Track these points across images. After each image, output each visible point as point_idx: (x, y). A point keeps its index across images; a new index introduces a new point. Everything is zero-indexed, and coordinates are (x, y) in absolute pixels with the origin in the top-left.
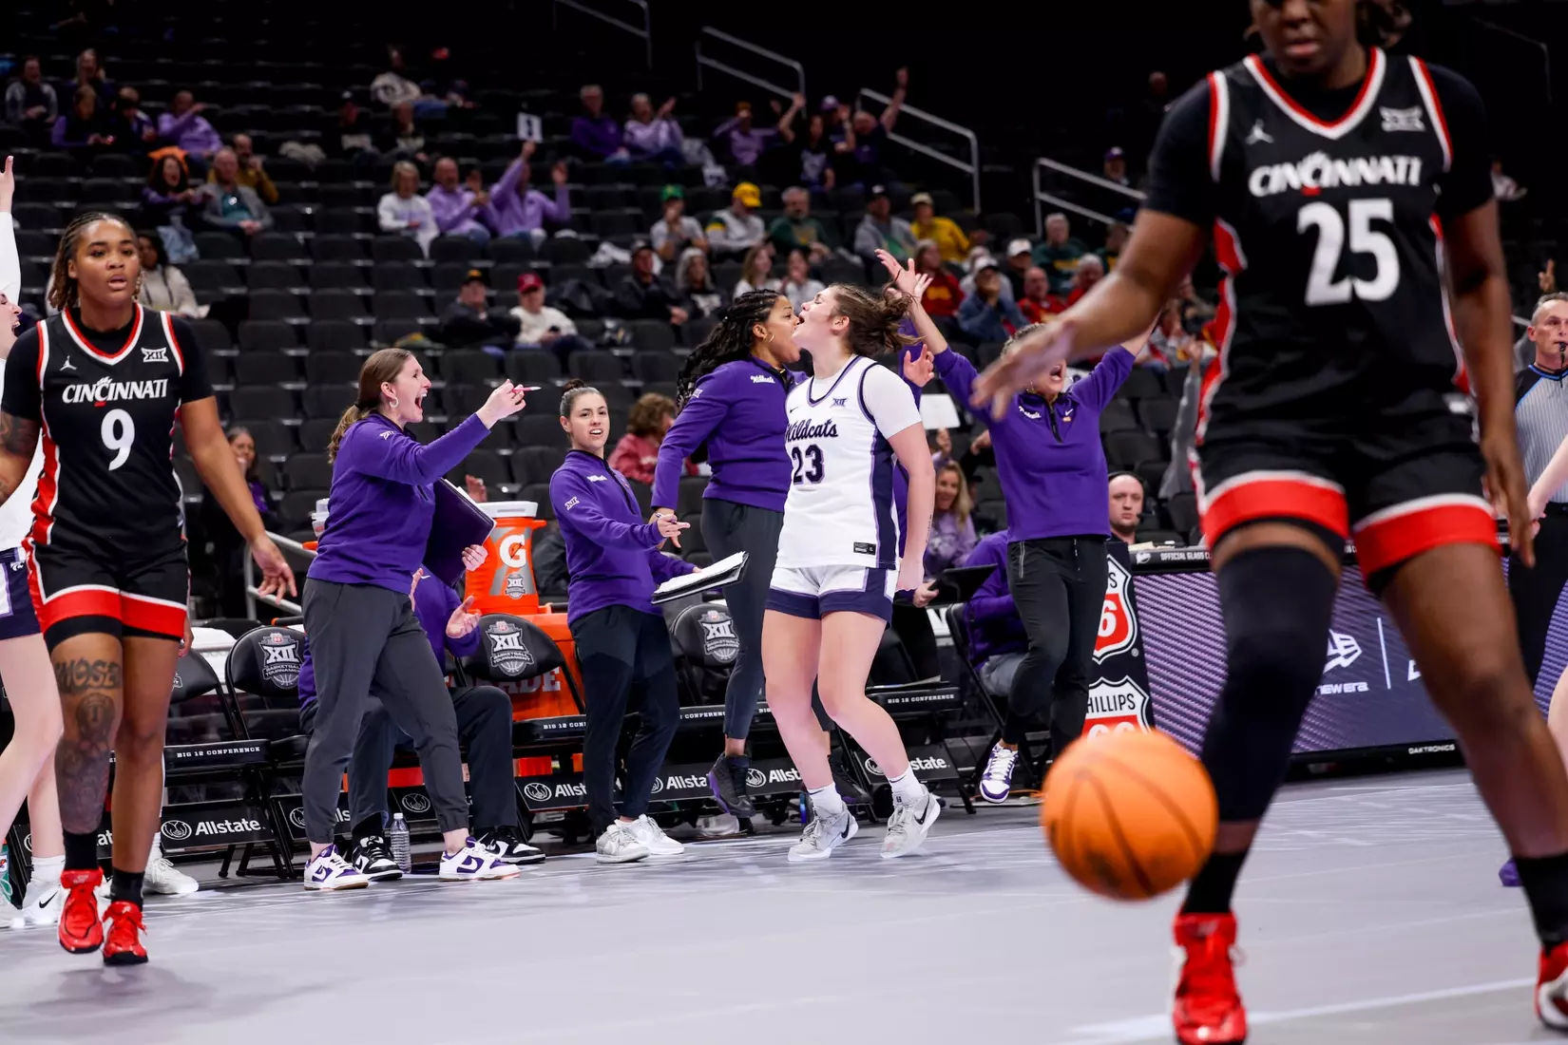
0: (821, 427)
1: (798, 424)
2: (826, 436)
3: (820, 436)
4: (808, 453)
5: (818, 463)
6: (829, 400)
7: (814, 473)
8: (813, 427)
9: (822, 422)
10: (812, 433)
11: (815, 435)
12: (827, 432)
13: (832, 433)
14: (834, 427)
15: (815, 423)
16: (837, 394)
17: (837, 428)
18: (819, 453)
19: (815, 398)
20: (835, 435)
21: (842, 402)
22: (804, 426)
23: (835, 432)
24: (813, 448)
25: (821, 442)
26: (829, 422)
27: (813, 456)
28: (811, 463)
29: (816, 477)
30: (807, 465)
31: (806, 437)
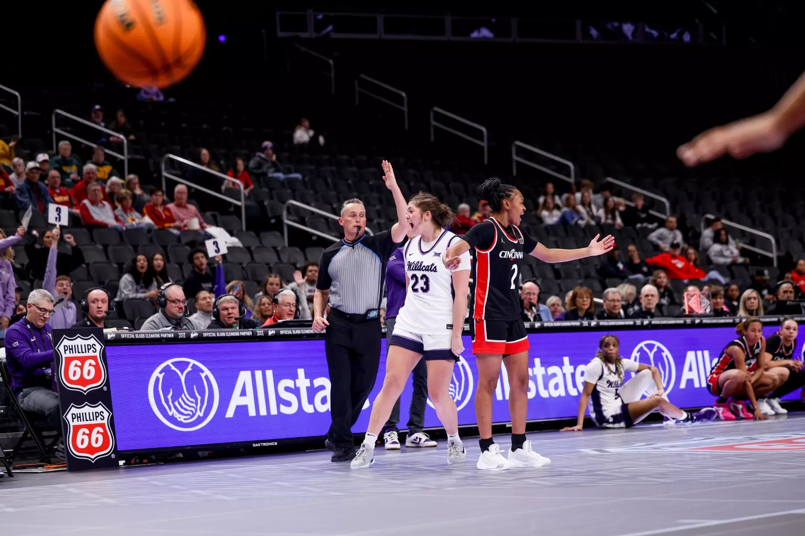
0: (429, 266)
1: (415, 263)
2: (431, 271)
3: (428, 271)
4: (422, 278)
5: (427, 283)
6: (432, 253)
8: (424, 266)
9: (430, 264)
10: (424, 269)
11: (426, 270)
12: (432, 269)
13: (434, 270)
14: (435, 267)
15: (425, 264)
16: (436, 250)
17: (437, 268)
18: (427, 279)
19: (424, 251)
20: (435, 271)
21: (438, 255)
22: (419, 264)
23: (436, 269)
24: (423, 276)
25: (427, 273)
26: (433, 265)
27: (425, 280)
28: (423, 283)
29: (426, 290)
30: (421, 284)
31: (420, 270)
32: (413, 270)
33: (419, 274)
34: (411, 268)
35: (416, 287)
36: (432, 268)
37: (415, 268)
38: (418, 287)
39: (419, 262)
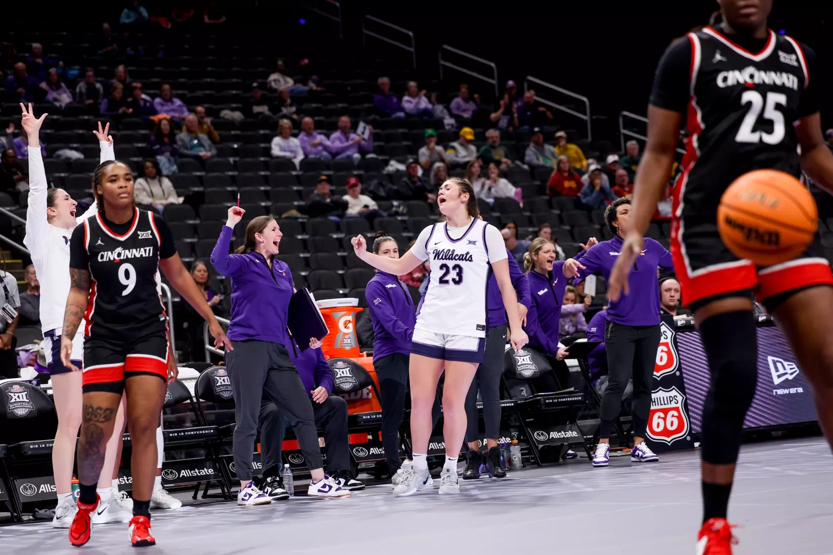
0: (463, 255)
1: (444, 251)
2: (466, 260)
3: (463, 260)
4: (454, 268)
5: (460, 274)
6: (465, 241)
7: (457, 279)
8: (457, 255)
9: (464, 253)
10: (457, 258)
11: (459, 259)
13: (470, 259)
14: (471, 256)
15: (458, 252)
16: (470, 236)
17: (473, 257)
18: (461, 269)
19: (454, 238)
20: (471, 261)
21: (474, 243)
22: (450, 253)
23: (471, 258)
25: (462, 264)
26: (468, 253)
27: (457, 270)
28: (455, 274)
29: (458, 282)
30: (453, 274)
31: (452, 260)
32: (443, 259)
33: (451, 264)
34: (440, 257)
35: (446, 278)
36: (467, 258)
37: (445, 257)
38: (448, 278)
39: (449, 250)
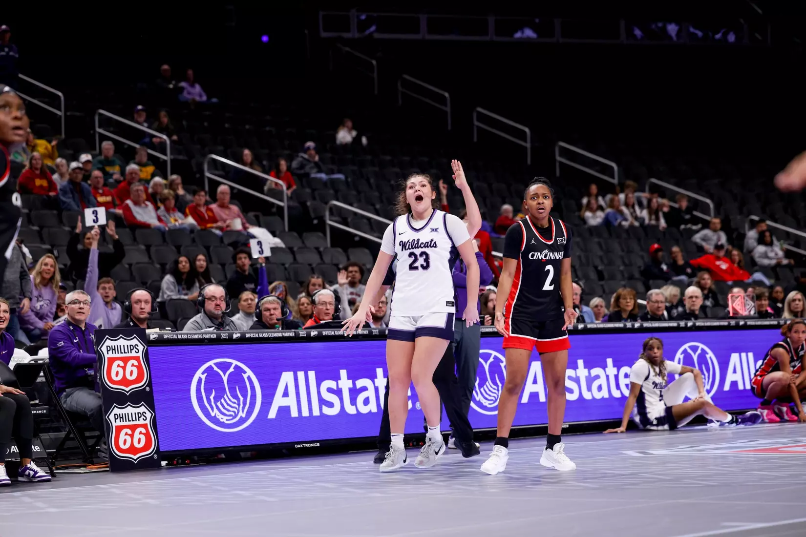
0: (428, 243)
2: (431, 247)
3: (428, 247)
4: (421, 255)
5: (427, 260)
6: (428, 229)
7: (425, 265)
8: (422, 243)
10: (422, 246)
11: (425, 247)
13: (435, 245)
14: (435, 243)
15: (423, 241)
16: (431, 226)
17: (437, 243)
19: (417, 228)
20: (436, 247)
21: (436, 230)
22: (416, 242)
23: (436, 245)
25: (428, 250)
26: (432, 240)
28: (423, 260)
29: (426, 267)
31: (418, 248)
32: (410, 249)
34: (407, 247)
36: (432, 244)
37: (412, 247)
39: (414, 240)
